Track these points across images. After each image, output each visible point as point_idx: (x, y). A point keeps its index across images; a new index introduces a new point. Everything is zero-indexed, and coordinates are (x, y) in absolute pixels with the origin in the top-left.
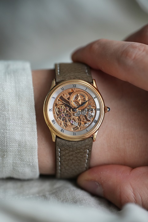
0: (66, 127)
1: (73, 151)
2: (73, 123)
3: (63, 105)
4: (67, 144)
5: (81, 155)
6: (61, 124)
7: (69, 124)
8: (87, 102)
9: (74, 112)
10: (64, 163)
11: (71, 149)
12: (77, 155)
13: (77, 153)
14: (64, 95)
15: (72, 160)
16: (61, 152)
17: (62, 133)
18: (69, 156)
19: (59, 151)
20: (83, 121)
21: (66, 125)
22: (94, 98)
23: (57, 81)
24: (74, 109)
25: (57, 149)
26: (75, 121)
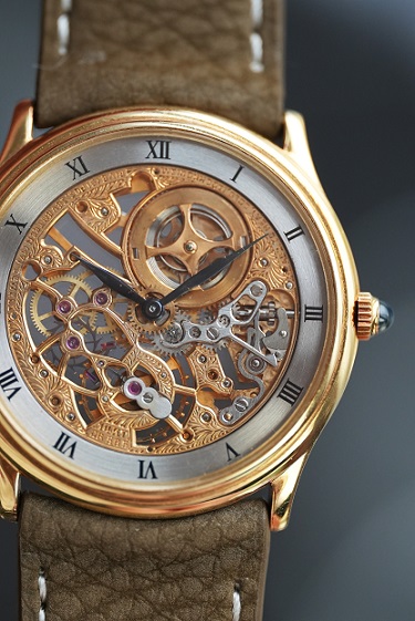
0: (88, 422)
1: (133, 592)
2: (140, 399)
6: (57, 401)
7: (109, 400)
9: (149, 327)
14: (84, 208)
16: (57, 598)
17: (61, 459)
19: (43, 591)
20: (207, 389)
21: (90, 409)
22: (291, 235)
25: (25, 571)
26: (154, 384)
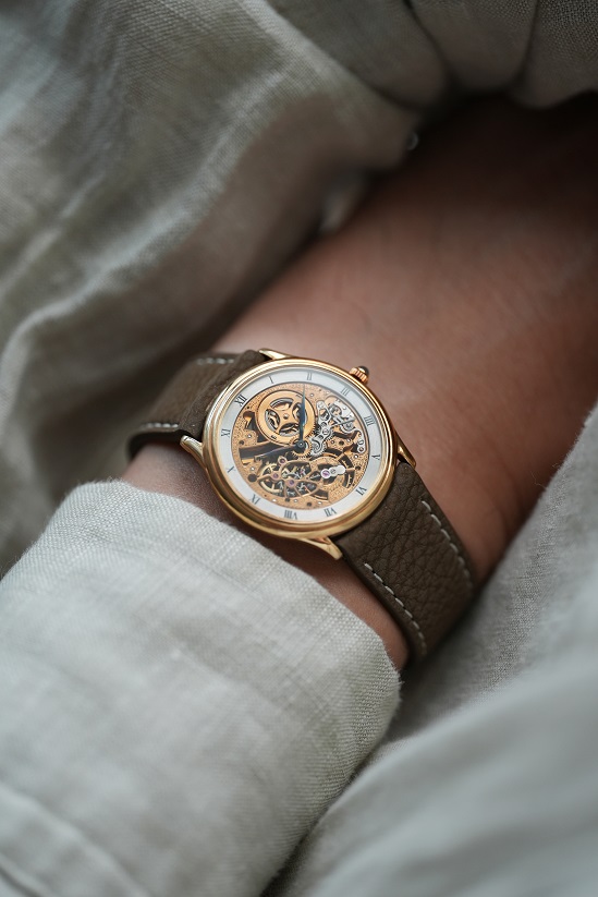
1: (396, 537)
2: (332, 475)
3: (264, 465)
4: (372, 530)
5: (420, 528)
6: (310, 504)
7: (324, 486)
8: (303, 404)
10: (405, 588)
11: (390, 537)
12: (411, 538)
13: (409, 531)
14: (242, 443)
15: (413, 563)
16: (376, 566)
17: (334, 516)
18: (400, 558)
19: (370, 568)
20: (345, 449)
23: (194, 433)
24: (299, 447)
26: (329, 466)
